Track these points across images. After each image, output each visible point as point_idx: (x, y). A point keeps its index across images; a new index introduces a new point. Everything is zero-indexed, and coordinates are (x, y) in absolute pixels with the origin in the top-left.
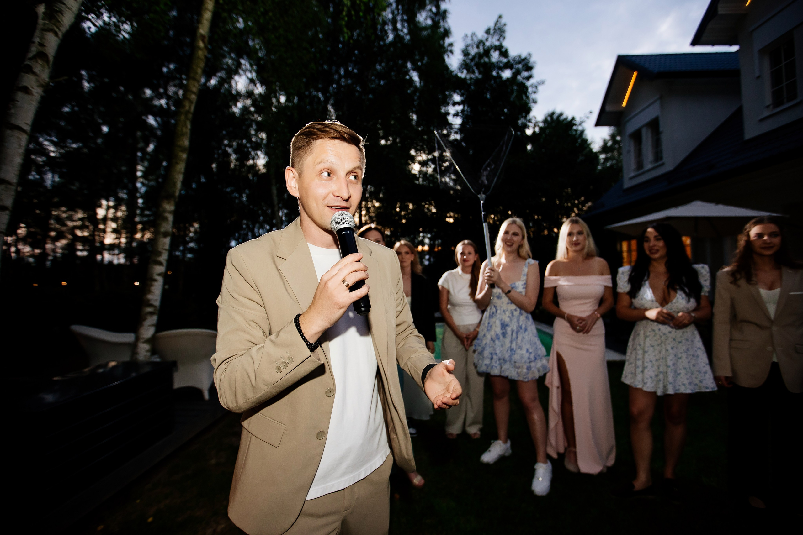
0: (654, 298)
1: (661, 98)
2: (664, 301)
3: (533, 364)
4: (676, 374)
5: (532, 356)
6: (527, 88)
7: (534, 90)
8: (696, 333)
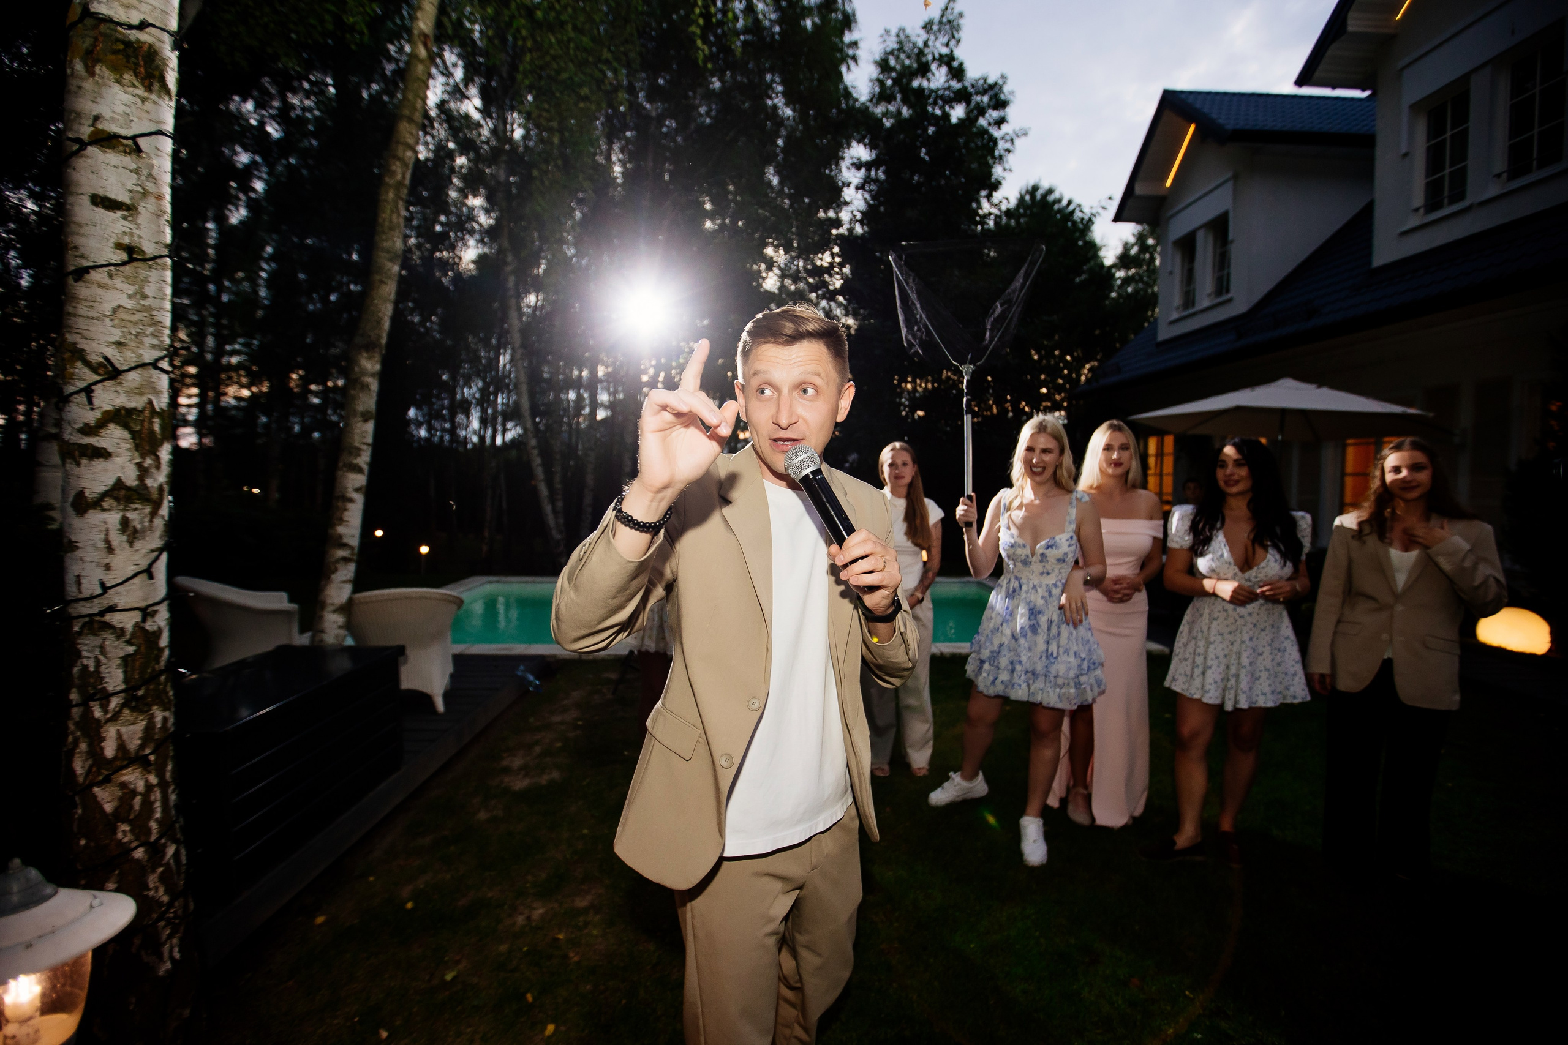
0: (1232, 560)
1: (1235, 177)
2: (1246, 563)
3: (1083, 679)
4: (1254, 678)
5: (1085, 665)
6: (995, 141)
7: (1008, 145)
8: (1285, 614)
